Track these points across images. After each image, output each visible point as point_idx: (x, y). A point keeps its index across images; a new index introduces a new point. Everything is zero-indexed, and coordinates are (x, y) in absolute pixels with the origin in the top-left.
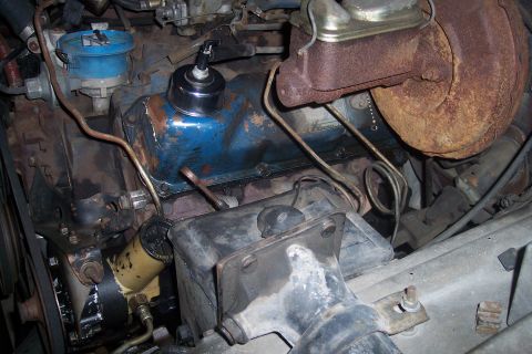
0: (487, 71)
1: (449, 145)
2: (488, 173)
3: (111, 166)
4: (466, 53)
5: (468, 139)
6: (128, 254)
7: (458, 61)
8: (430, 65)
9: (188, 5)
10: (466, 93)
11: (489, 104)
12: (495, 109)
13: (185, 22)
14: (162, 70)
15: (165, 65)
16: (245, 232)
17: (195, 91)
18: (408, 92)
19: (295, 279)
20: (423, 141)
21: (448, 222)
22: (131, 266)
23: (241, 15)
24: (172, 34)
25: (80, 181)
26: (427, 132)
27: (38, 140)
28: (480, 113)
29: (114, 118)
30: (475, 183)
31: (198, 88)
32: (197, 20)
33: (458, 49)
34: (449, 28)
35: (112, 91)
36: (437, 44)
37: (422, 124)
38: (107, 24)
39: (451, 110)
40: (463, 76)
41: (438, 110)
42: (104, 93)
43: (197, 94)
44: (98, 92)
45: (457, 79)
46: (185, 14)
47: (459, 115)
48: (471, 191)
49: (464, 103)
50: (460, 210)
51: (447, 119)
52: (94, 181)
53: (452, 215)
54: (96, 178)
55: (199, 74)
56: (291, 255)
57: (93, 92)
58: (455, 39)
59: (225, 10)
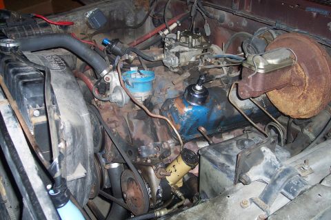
0: (320, 81)
1: (305, 112)
2: (317, 126)
3: (149, 132)
4: (310, 74)
5: (313, 109)
6: (174, 166)
7: (307, 78)
8: (294, 80)
10: (311, 90)
11: (321, 94)
12: (324, 96)
13: (177, 66)
14: (171, 87)
15: (171, 85)
16: (232, 149)
17: (195, 94)
18: (284, 92)
19: (266, 159)
20: (293, 112)
21: (302, 149)
22: (176, 171)
23: (202, 62)
24: (165, 71)
25: (136, 139)
26: (294, 108)
27: (114, 121)
28: (318, 98)
30: (311, 130)
32: (182, 65)
33: (307, 73)
34: (303, 65)
35: (146, 98)
36: (297, 71)
37: (292, 104)
39: (305, 97)
40: (310, 83)
41: (299, 98)
43: (197, 96)
44: (141, 98)
45: (307, 85)
46: (177, 62)
47: (309, 99)
48: (311, 134)
49: (311, 94)
50: (306, 143)
51: (303, 101)
52: (141, 139)
53: (303, 146)
54: (142, 137)
56: (263, 150)
57: (138, 99)
58: (305, 69)
59: (193, 59)
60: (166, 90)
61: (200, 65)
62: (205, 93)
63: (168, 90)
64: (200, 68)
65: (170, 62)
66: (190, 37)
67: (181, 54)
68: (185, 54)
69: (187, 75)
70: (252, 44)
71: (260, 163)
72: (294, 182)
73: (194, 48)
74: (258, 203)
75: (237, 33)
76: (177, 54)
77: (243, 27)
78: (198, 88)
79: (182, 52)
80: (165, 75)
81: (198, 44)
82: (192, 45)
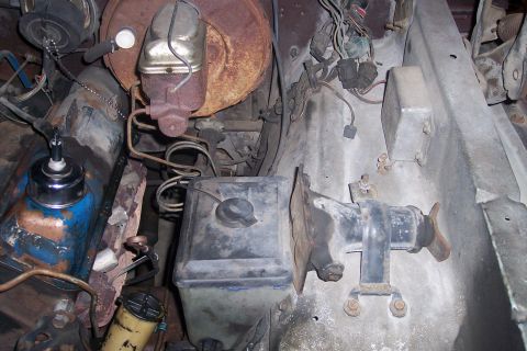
11: (261, 55)
19: (335, 217)
39: (234, 73)
40: (236, 46)
49: (243, 63)
51: (231, 80)
55: (57, 166)
71: (333, 231)
72: (396, 221)
74: (374, 291)
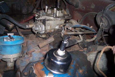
9: (45, 26)
13: (43, 32)
14: (36, 51)
15: (37, 49)
17: (57, 61)
23: (64, 29)
29: (16, 72)
31: (59, 59)
32: (48, 31)
35: (15, 59)
38: (13, 34)
42: (12, 60)
44: (9, 60)
46: (44, 29)
57: (7, 60)
59: (57, 27)
60: (31, 54)
61: (63, 32)
62: (68, 59)
63: (33, 53)
64: (62, 35)
65: (37, 29)
66: (55, 9)
67: (47, 22)
68: (51, 22)
69: (51, 39)
70: (106, 15)
73: (58, 17)
75: (87, 13)
76: (44, 22)
77: (92, 9)
78: (61, 53)
79: (48, 20)
80: (35, 40)
81: (61, 15)
82: (56, 16)
